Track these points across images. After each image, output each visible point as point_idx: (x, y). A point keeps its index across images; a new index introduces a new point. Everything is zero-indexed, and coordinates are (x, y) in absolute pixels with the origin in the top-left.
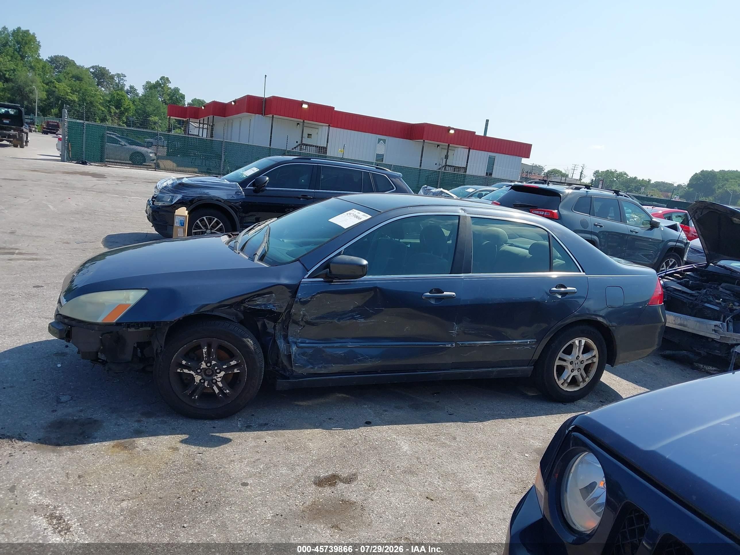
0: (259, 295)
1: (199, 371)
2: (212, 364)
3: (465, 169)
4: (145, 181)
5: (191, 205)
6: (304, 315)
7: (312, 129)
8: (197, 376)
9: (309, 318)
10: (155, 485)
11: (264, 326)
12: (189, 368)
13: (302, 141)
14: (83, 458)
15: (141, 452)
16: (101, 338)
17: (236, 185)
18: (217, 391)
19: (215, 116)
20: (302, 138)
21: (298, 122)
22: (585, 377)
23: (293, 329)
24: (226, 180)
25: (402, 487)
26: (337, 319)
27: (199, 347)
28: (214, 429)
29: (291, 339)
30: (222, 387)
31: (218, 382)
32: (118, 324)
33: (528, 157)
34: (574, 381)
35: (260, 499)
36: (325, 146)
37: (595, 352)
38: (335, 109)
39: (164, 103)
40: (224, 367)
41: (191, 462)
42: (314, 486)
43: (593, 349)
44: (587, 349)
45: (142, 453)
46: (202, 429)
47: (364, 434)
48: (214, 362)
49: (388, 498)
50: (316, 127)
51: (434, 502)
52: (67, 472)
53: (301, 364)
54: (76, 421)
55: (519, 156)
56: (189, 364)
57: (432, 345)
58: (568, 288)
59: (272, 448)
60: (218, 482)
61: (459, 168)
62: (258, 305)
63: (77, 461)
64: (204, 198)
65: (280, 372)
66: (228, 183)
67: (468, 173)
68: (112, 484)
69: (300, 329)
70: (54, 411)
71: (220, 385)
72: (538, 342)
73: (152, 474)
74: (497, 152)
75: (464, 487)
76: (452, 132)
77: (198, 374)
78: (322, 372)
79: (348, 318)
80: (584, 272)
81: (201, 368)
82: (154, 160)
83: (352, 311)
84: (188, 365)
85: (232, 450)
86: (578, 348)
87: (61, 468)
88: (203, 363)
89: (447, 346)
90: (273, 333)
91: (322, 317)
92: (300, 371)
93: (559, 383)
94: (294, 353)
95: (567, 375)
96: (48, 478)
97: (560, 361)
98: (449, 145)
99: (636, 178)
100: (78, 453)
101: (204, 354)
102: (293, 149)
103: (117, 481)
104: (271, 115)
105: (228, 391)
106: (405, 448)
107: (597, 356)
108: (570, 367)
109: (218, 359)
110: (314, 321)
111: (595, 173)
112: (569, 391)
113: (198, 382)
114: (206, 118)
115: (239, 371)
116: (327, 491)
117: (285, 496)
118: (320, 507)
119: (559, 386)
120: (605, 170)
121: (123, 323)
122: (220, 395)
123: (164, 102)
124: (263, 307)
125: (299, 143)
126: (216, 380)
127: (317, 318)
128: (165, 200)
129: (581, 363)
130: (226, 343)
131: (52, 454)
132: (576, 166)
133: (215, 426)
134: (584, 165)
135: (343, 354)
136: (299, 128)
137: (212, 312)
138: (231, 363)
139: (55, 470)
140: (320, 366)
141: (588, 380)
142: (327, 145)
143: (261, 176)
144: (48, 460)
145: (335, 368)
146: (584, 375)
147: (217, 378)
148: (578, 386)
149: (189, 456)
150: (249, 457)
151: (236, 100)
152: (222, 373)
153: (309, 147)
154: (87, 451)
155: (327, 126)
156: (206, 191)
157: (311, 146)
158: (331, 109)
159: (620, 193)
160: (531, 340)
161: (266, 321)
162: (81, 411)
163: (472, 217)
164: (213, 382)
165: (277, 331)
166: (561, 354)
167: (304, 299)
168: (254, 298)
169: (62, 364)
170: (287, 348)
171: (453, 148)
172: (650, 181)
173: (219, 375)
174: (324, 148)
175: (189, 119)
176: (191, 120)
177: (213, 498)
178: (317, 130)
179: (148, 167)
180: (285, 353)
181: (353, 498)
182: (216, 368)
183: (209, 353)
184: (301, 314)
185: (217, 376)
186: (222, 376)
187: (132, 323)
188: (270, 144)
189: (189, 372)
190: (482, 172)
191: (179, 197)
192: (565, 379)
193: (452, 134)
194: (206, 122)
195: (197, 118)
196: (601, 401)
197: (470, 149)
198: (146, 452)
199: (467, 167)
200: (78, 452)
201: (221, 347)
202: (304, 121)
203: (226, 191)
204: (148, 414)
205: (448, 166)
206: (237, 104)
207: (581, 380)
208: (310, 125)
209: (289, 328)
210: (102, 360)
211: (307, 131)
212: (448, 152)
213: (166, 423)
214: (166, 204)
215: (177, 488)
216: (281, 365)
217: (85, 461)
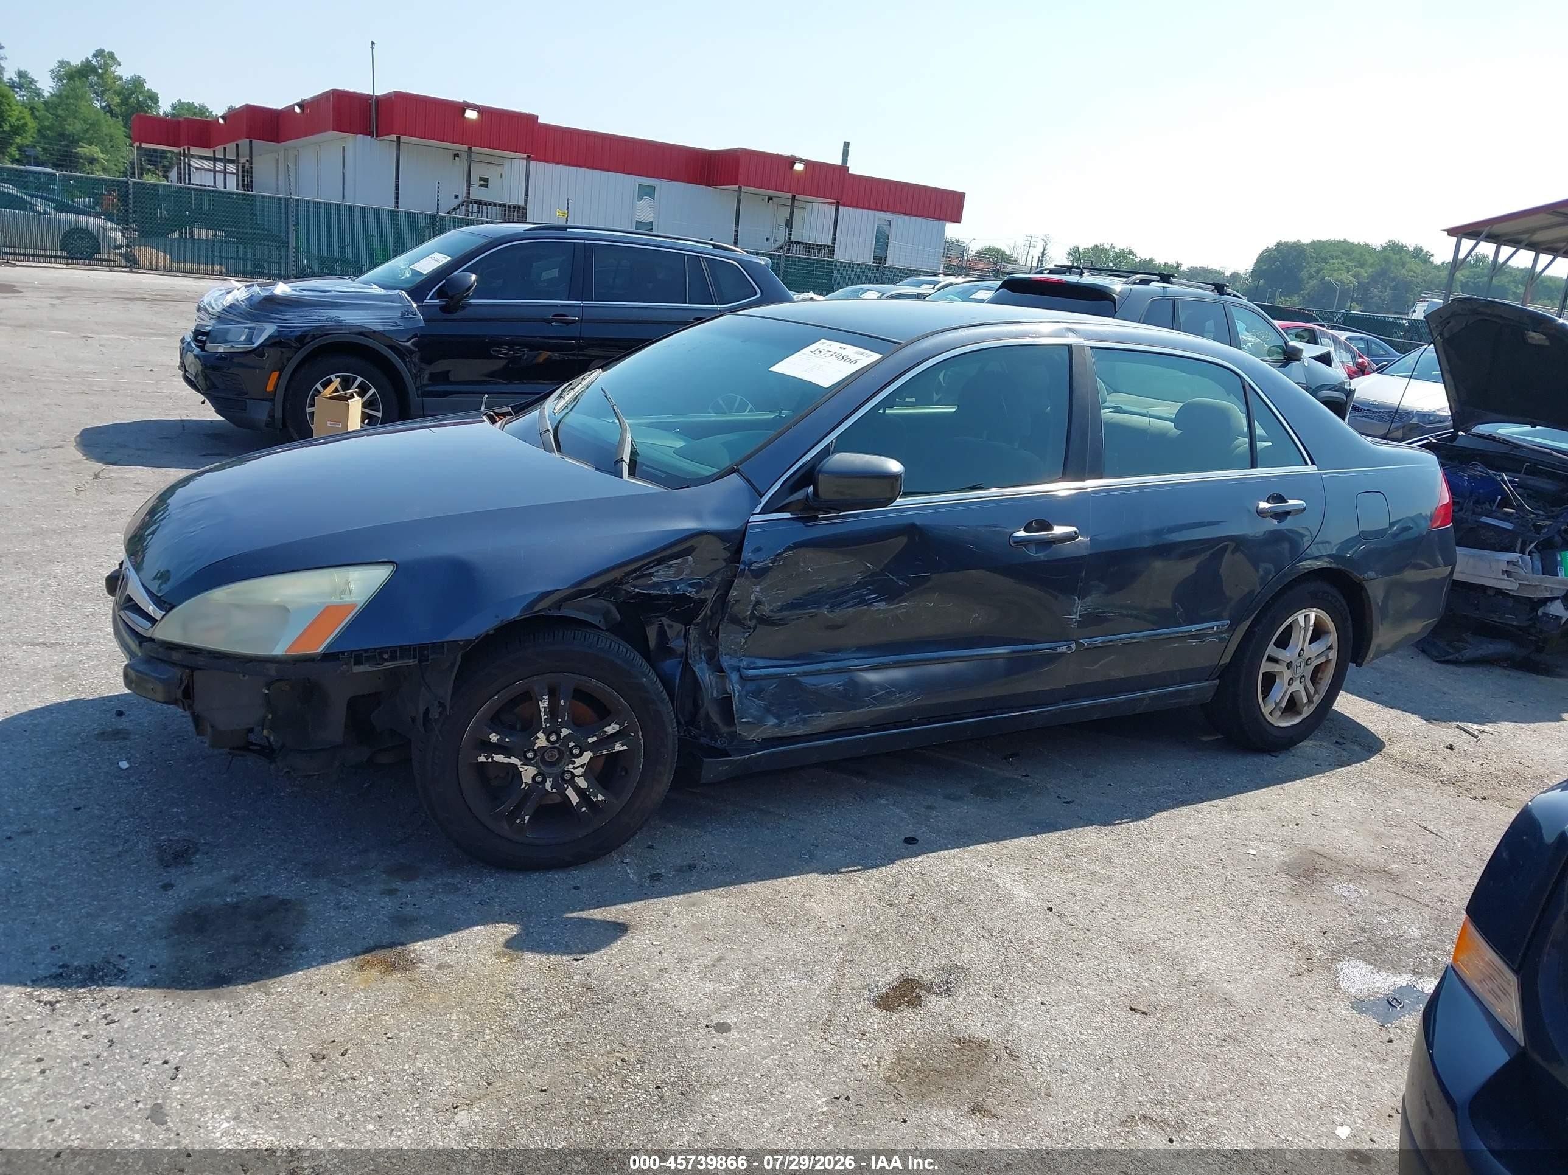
0: (659, 562)
1: (530, 755)
2: (562, 735)
3: (831, 249)
4: (116, 296)
5: (300, 349)
6: (758, 602)
7: (488, 166)
8: (526, 767)
9: (766, 609)
10: (511, 1056)
11: (662, 634)
12: (506, 751)
13: (468, 193)
14: (300, 1005)
15: (437, 973)
16: (267, 692)
17: (401, 297)
18: (575, 799)
19: (254, 141)
20: (469, 186)
21: (456, 152)
22: (1312, 693)
23: (730, 638)
24: (374, 286)
25: (1064, 989)
26: (827, 606)
27: (528, 698)
28: (576, 892)
29: (726, 661)
30: (588, 789)
31: (576, 778)
32: (328, 656)
33: (958, 220)
34: (1292, 706)
35: (777, 1063)
36: (522, 204)
37: (1333, 638)
38: (540, 121)
39: (108, 114)
40: (591, 740)
41: (566, 985)
42: (877, 1011)
43: (1327, 632)
44: (1318, 633)
45: (441, 977)
46: (551, 895)
47: (916, 869)
48: (565, 732)
49: (1051, 1021)
50: (497, 160)
51: (1150, 1017)
52: (278, 1048)
53: (753, 718)
54: (236, 907)
55: (940, 219)
56: (507, 740)
57: (1028, 651)
58: (1291, 502)
59: (736, 926)
60: (658, 1030)
61: (818, 247)
62: (656, 585)
63: (289, 1015)
64: (330, 330)
65: (703, 740)
66: (382, 292)
67: (836, 258)
68: (407, 1067)
69: (747, 635)
70: (167, 887)
71: (582, 783)
72: (1232, 628)
73: (490, 1029)
74: (893, 212)
75: (1191, 973)
76: (799, 167)
77: (528, 762)
78: (798, 733)
79: (851, 603)
80: (1313, 463)
81: (536, 748)
82: (119, 247)
83: (860, 585)
84: (506, 745)
85: (648, 942)
86: (1303, 632)
87: (257, 1039)
88: (540, 735)
89: (1059, 650)
90: (684, 649)
91: (793, 606)
92: (755, 735)
93: (1266, 711)
94: (737, 694)
95: (1280, 693)
96: (236, 1072)
97: (1270, 664)
98: (794, 196)
99: (1151, 260)
100: (281, 994)
101: (543, 714)
102: (449, 213)
103: (416, 1058)
104: (393, 137)
105: (600, 797)
106: (1021, 893)
107: (1335, 646)
108: (1287, 674)
109: (575, 724)
110: (778, 615)
111: (1070, 254)
112: (1286, 727)
113: (530, 781)
114: (231, 147)
115: (625, 748)
116: (911, 1021)
117: (827, 1047)
118: (919, 1063)
119: (1264, 716)
120: (1090, 245)
121: (343, 653)
122: (584, 809)
123: (109, 110)
124: (667, 590)
125: (460, 200)
126: (572, 773)
127: (782, 609)
128: (233, 339)
129: (1307, 664)
130: (594, 684)
131: (217, 1006)
132: (1033, 239)
133: (577, 883)
134: (1047, 236)
135: (841, 688)
136: (461, 165)
137: (559, 609)
138: (606, 729)
139: (242, 1047)
140: (794, 718)
141: (1317, 699)
142: (526, 201)
143: (456, 273)
144: (212, 1021)
145: (825, 720)
146: (1312, 689)
147: (574, 768)
148: (1299, 713)
149: (555, 970)
150: (695, 954)
151: (303, 101)
152: (587, 756)
153: (485, 207)
154: (300, 985)
155: (523, 159)
156: (333, 313)
157: (490, 204)
158: (531, 120)
159: (1228, 290)
160: (1218, 623)
161: (666, 621)
162: (236, 879)
163: (1092, 348)
164: (564, 780)
165: (693, 645)
166: (1271, 650)
167: (759, 565)
168: (649, 568)
169: (128, 759)
170: (716, 683)
171: (803, 205)
172: (1179, 265)
173: (579, 762)
174: (519, 208)
175: (189, 148)
176: (195, 151)
177: (667, 1074)
178: (499, 168)
179: (110, 265)
180: (715, 696)
181: (977, 1029)
182: (571, 744)
183: (553, 711)
184: (751, 601)
185: (574, 763)
186: (587, 762)
187: (366, 651)
188: (397, 203)
189: (507, 760)
190: (864, 255)
191: (269, 329)
192: (1277, 701)
193: (798, 172)
194: (231, 156)
195: (206, 145)
196: (1337, 742)
197: (838, 204)
198: (446, 972)
199: (834, 243)
200: (279, 990)
201: (580, 695)
202: (470, 148)
203: (379, 312)
204: (406, 872)
205: (795, 243)
206: (308, 111)
207: (1305, 700)
208: (482, 158)
209: (720, 635)
210: (259, 745)
211: (478, 171)
212: (792, 213)
213: (457, 889)
214: (239, 348)
215: (566, 1057)
216: (702, 724)
217: (310, 1014)
